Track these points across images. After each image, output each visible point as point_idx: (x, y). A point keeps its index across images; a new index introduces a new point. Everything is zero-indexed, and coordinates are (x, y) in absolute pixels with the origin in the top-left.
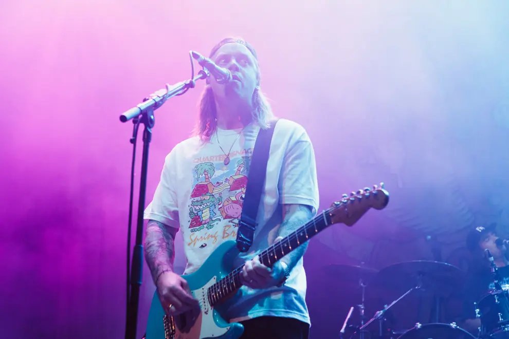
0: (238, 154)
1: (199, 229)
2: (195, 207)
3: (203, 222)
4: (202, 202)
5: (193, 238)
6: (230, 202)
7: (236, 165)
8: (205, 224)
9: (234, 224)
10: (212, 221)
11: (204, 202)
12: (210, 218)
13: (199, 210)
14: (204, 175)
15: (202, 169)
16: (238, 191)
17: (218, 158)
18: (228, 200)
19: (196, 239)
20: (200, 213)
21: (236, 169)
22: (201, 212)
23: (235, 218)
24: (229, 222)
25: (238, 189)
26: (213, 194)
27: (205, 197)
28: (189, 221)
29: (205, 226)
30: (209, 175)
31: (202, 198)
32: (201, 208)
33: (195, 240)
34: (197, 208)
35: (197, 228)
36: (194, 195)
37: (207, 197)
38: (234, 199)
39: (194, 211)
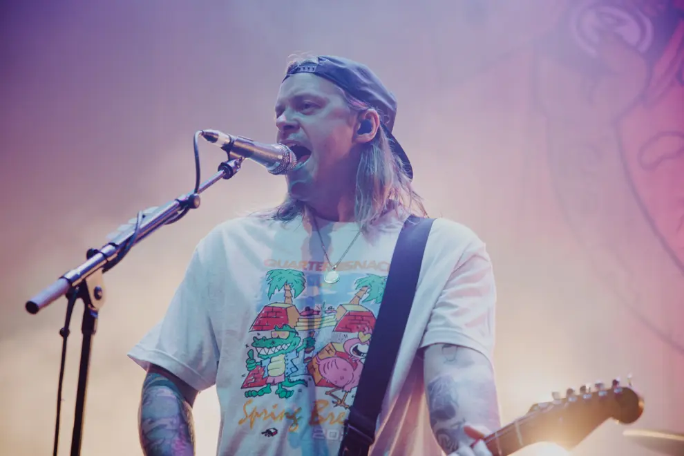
0: (358, 267)
1: (260, 393)
2: (259, 349)
3: (270, 380)
4: (273, 342)
5: (249, 409)
6: (332, 354)
7: (354, 287)
8: (273, 383)
9: (335, 400)
10: (291, 382)
11: (277, 341)
12: (287, 376)
13: (265, 357)
14: (282, 291)
15: (280, 279)
16: (351, 335)
17: (315, 266)
18: (329, 348)
19: (256, 414)
20: (265, 363)
21: (353, 294)
22: (268, 360)
23: (338, 388)
24: (327, 393)
25: (351, 331)
26: (297, 329)
27: (280, 333)
28: (243, 376)
29: (274, 388)
30: (293, 292)
31: (275, 334)
32: (270, 352)
33: (252, 414)
34: (263, 352)
35: (257, 389)
36: (259, 326)
37: (284, 334)
38: (340, 348)
39: (256, 358)
